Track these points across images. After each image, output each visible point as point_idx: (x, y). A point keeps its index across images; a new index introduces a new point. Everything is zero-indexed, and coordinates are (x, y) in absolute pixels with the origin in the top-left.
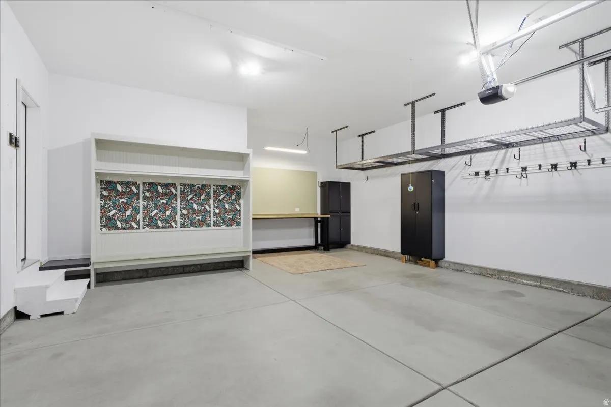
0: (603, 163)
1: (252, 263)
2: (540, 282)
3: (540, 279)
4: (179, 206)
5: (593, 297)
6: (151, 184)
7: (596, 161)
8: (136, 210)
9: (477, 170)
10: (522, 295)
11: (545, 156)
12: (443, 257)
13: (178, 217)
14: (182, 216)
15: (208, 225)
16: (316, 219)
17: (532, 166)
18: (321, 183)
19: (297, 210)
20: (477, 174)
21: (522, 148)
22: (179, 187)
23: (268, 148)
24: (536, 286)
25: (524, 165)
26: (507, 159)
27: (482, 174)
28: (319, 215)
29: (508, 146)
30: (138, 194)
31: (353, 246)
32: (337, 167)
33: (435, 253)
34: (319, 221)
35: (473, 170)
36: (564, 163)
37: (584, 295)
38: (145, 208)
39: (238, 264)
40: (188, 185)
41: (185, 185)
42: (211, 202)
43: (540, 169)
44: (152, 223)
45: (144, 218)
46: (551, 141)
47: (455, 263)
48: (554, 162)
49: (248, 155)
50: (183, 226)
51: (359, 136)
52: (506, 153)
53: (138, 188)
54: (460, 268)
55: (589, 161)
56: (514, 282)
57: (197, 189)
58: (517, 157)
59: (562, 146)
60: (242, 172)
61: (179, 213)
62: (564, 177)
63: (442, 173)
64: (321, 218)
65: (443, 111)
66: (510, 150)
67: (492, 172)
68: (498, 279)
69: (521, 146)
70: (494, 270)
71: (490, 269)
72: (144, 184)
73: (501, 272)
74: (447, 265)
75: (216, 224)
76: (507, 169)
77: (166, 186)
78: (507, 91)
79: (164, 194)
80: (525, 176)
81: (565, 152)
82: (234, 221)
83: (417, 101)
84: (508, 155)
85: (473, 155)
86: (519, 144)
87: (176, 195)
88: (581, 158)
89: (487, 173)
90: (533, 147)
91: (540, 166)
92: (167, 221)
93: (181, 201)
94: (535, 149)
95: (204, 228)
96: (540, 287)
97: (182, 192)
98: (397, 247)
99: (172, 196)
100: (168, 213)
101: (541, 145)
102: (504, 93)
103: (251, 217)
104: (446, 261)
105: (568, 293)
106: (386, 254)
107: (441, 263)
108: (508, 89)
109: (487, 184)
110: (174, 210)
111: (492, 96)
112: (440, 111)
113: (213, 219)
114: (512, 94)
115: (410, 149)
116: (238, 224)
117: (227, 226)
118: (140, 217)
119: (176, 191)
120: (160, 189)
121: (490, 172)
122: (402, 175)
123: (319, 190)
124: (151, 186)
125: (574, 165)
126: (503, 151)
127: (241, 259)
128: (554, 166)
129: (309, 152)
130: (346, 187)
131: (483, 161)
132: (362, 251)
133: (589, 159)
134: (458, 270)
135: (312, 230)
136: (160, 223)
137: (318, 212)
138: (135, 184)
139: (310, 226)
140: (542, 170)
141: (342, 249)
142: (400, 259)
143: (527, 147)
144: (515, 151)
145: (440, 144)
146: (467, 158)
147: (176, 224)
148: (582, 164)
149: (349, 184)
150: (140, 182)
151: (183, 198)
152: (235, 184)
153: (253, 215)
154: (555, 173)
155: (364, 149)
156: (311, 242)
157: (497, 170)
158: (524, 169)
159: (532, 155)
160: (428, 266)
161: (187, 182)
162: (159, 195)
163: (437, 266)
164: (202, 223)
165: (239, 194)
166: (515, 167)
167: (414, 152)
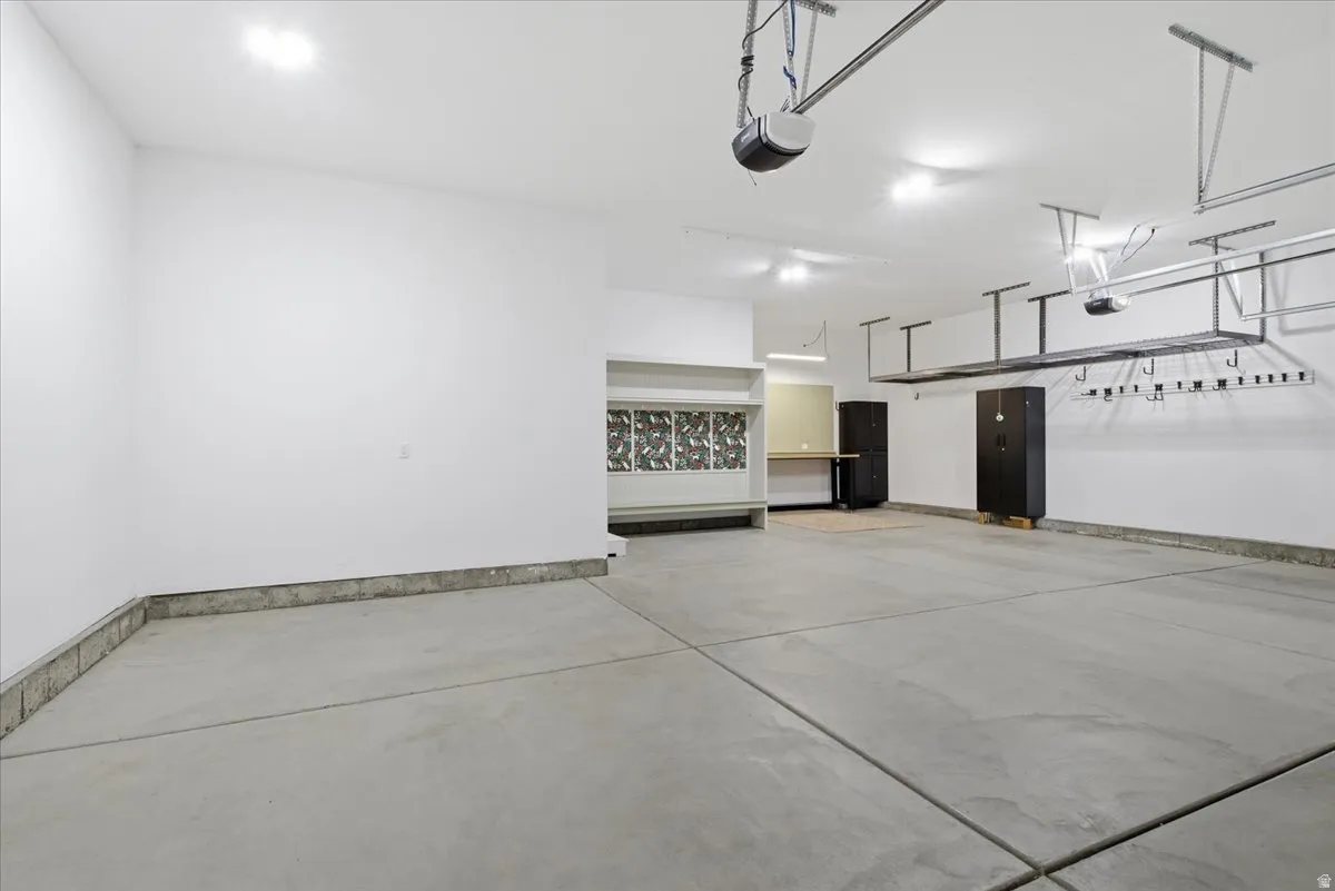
0: (1258, 382)
1: (768, 519)
2: (1179, 539)
3: (1180, 536)
4: (674, 441)
5: (1245, 555)
6: (643, 412)
7: (1249, 380)
8: (627, 445)
9: (1093, 388)
10: (1149, 553)
11: (1187, 371)
12: (1043, 513)
13: (673, 456)
14: (677, 454)
15: (707, 467)
16: (833, 460)
17: (1169, 382)
18: (841, 404)
19: (805, 447)
20: (1093, 392)
21: (1156, 359)
22: (674, 416)
23: (772, 356)
24: (1174, 546)
25: (1159, 383)
26: (1135, 373)
27: (1101, 393)
28: (838, 455)
29: (1136, 354)
30: (629, 426)
31: (891, 503)
32: (871, 380)
33: (1031, 507)
34: (839, 464)
35: (1087, 387)
36: (1209, 380)
37: (1235, 553)
38: (637, 443)
39: (745, 521)
40: (684, 413)
41: (680, 413)
42: (710, 435)
43: (1179, 387)
44: (644, 464)
45: (636, 457)
46: (1194, 350)
47: (1061, 522)
48: (1197, 379)
49: (762, 370)
50: (678, 467)
51: (902, 329)
52: (1134, 365)
53: (629, 419)
54: (1070, 528)
55: (1241, 379)
56: (1147, 542)
57: (694, 418)
58: (1149, 370)
59: (1208, 358)
60: (748, 393)
61: (674, 450)
62: (1211, 401)
63: (1041, 391)
64: (841, 459)
65: (1042, 299)
66: (1140, 360)
67: (1115, 391)
68: (1124, 539)
69: (1154, 355)
70: (1119, 528)
71: (1112, 527)
72: (636, 412)
73: (1127, 530)
74: (1048, 525)
75: (716, 466)
76: (1136, 387)
77: (660, 415)
78: (1117, 304)
79: (658, 425)
80: (1159, 397)
81: (1213, 367)
82: (738, 463)
83: (1003, 290)
84: (1137, 367)
85: (1087, 366)
86: (1152, 353)
87: (670, 426)
88: (1231, 375)
89: (1108, 392)
90: (1170, 357)
91: (1179, 383)
92: (660, 461)
93: (676, 435)
94: (1173, 360)
95: (702, 470)
96: (1180, 546)
97: (677, 423)
98: (970, 502)
99: (665, 428)
100: (662, 450)
101: (1181, 356)
102: (1114, 305)
103: (766, 457)
104: (1047, 520)
105: (1215, 551)
106: (953, 514)
107: (1040, 522)
108: (1119, 300)
109: (1109, 407)
110: (668, 445)
111: (1100, 308)
112: (1038, 298)
113: (713, 458)
114: (1124, 307)
115: (993, 359)
116: (743, 466)
117: (729, 468)
118: (632, 455)
119: (670, 420)
120: (652, 419)
121: (1113, 391)
122: (979, 393)
123: (836, 415)
124: (643, 415)
125: (1222, 383)
126: (1129, 362)
127: (746, 514)
128: (1198, 385)
129: (829, 357)
130: (881, 408)
131: (1102, 375)
132: (909, 510)
133: (1239, 375)
134: (1065, 532)
135: (827, 479)
136: (653, 464)
137: (835, 449)
138: (626, 413)
139: (824, 472)
140: (1183, 390)
141: (874, 509)
142: (975, 520)
143: (1162, 358)
144: (1146, 362)
145: (1038, 352)
146: (1078, 369)
147: (671, 465)
148: (1232, 383)
149: (886, 404)
150: (631, 411)
151: (678, 431)
152: (740, 411)
153: (769, 454)
154: (1199, 394)
155: (912, 350)
156: (826, 497)
157: (1121, 388)
158: (1159, 387)
159: (1170, 369)
160: (1021, 527)
161: (683, 409)
162: (652, 427)
163: (1034, 527)
164: (700, 464)
165: (743, 424)
166: (1147, 384)
167: (997, 362)
